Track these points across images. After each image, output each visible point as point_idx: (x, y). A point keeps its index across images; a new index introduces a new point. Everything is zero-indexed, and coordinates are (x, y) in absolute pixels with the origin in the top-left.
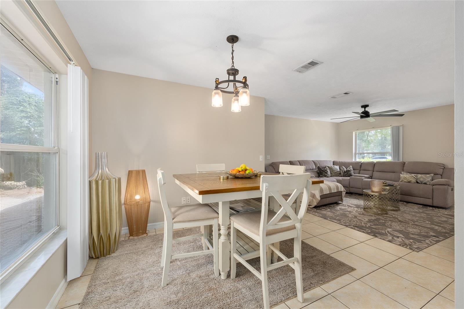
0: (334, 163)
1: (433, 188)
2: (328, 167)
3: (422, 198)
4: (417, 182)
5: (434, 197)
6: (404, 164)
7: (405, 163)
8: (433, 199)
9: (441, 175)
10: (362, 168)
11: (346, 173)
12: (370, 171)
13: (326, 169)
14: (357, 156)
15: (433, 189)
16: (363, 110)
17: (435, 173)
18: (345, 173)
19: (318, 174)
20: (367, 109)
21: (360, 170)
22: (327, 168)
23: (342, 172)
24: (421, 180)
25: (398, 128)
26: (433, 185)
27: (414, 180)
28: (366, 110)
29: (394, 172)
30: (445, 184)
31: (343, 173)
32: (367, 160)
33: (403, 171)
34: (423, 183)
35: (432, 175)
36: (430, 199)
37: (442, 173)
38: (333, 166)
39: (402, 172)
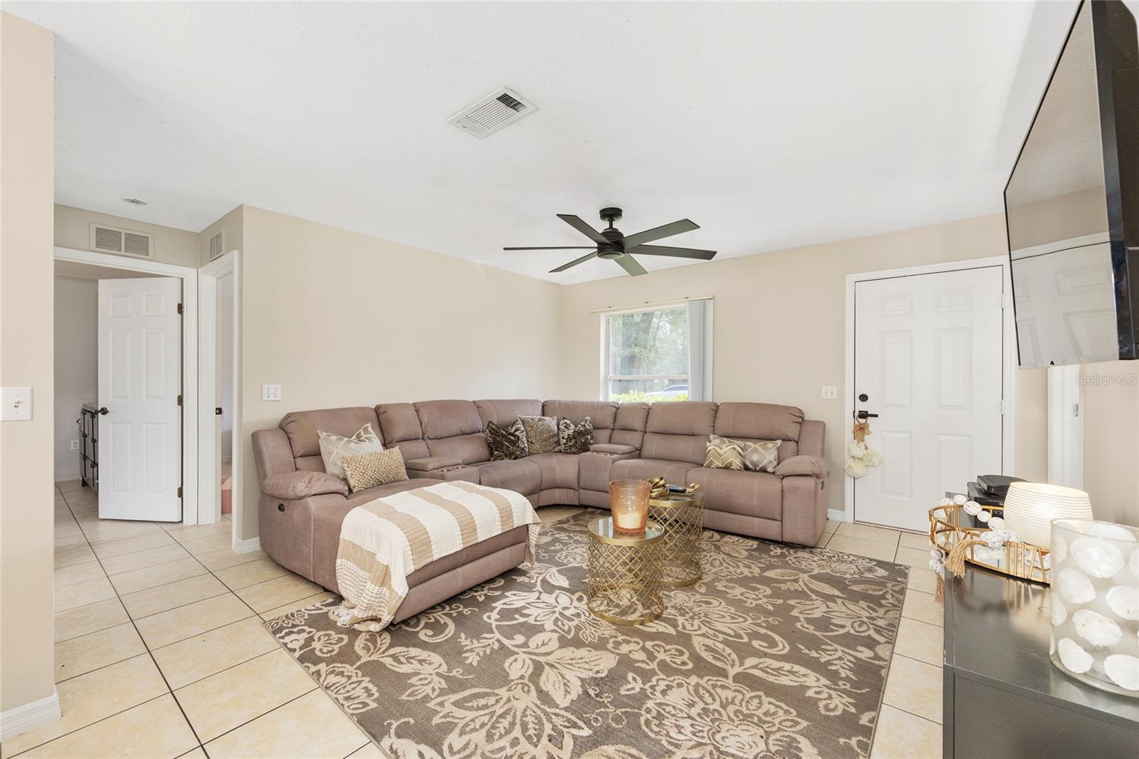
0: (545, 409)
1: (782, 487)
2: (524, 422)
3: (757, 519)
4: (746, 468)
5: (785, 513)
6: (716, 409)
7: (718, 407)
8: (782, 521)
9: (797, 443)
10: (618, 424)
11: (573, 441)
12: (637, 431)
13: (516, 431)
14: (610, 385)
15: (782, 491)
16: (606, 225)
17: (784, 438)
18: (571, 439)
19: (489, 446)
20: (617, 225)
21: (613, 430)
22: (520, 426)
23: (563, 438)
24: (755, 460)
25: (702, 306)
26: (784, 477)
27: (737, 463)
28: (614, 227)
29: (694, 435)
30: (810, 473)
31: (565, 441)
32: (635, 396)
33: (714, 434)
34: (758, 468)
35: (779, 442)
36: (777, 520)
37: (799, 436)
38: (540, 420)
39: (711, 437)
